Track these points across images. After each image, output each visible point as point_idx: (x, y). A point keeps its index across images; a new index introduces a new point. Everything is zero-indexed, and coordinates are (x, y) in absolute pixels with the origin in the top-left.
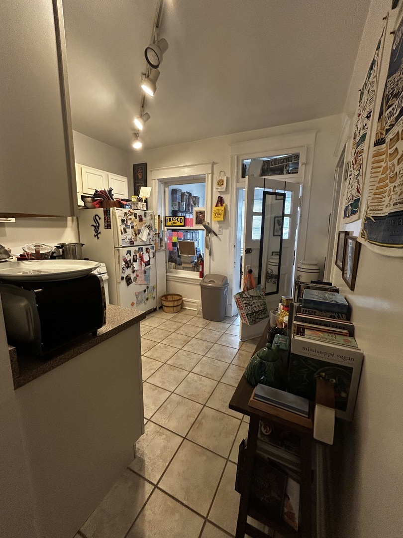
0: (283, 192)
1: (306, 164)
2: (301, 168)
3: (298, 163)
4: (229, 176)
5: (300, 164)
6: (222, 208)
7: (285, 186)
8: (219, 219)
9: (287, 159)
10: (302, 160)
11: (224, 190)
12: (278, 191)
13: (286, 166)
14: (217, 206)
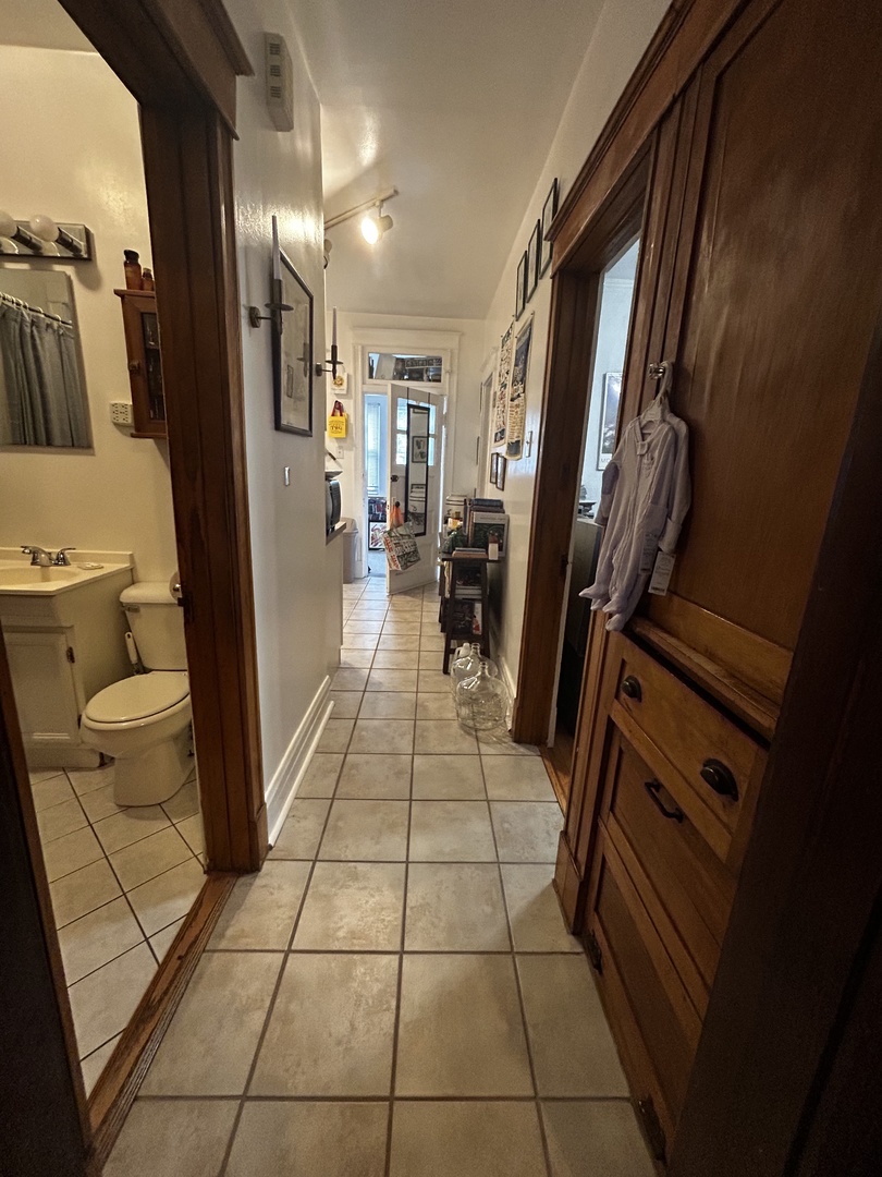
0: (426, 405)
1: (450, 373)
2: (445, 377)
3: (440, 369)
4: (351, 373)
5: (443, 372)
6: (343, 419)
7: (429, 398)
8: (338, 435)
9: (428, 361)
10: (445, 366)
11: (344, 392)
12: (422, 404)
13: (427, 371)
14: (333, 415)
